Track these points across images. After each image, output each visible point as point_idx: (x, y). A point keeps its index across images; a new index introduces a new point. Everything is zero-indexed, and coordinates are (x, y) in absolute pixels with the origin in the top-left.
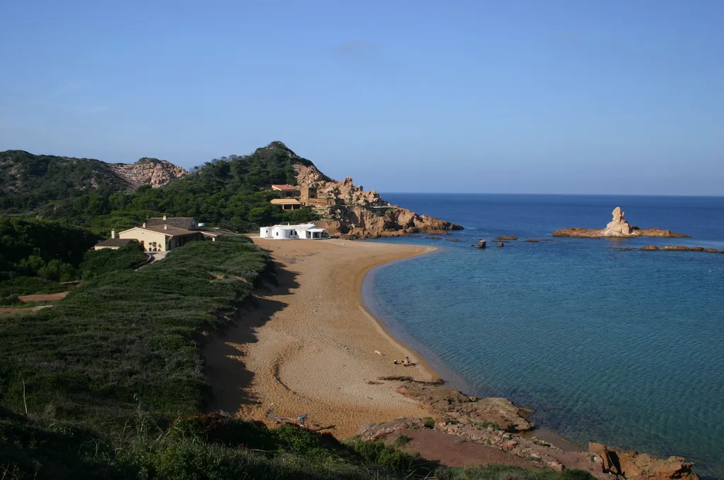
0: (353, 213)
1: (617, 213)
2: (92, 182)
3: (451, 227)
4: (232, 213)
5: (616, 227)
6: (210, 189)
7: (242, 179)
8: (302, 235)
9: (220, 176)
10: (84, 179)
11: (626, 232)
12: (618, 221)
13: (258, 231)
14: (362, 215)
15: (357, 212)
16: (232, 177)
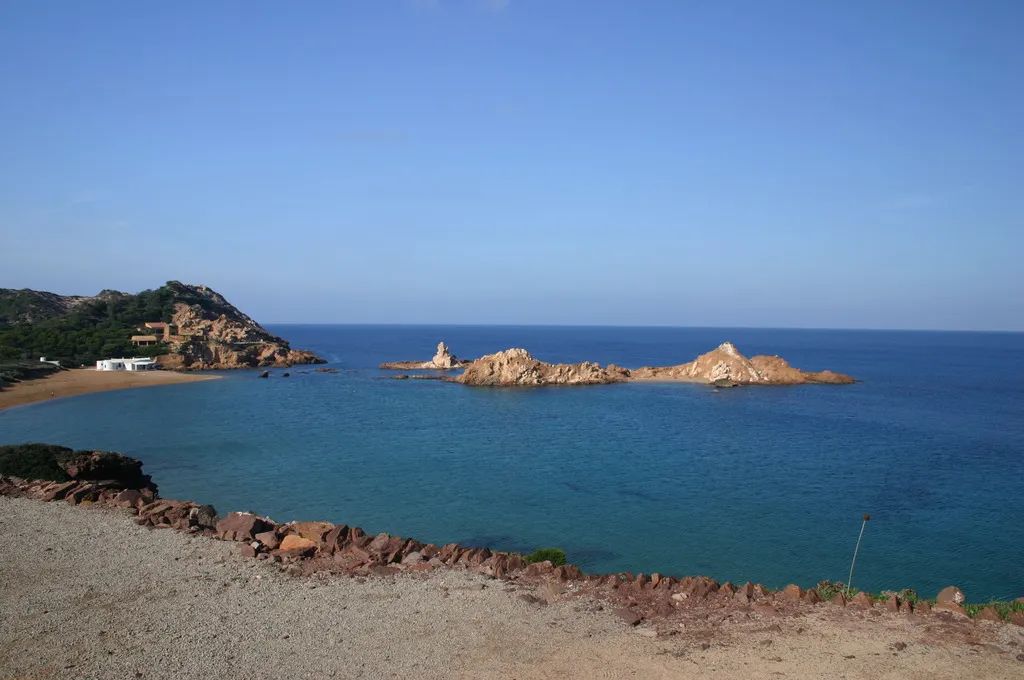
0: (208, 349)
1: (441, 347)
2: (27, 316)
3: (313, 361)
4: (86, 349)
5: (441, 360)
6: (80, 325)
7: (116, 318)
8: (129, 367)
9: (96, 315)
10: (20, 313)
11: (448, 365)
12: (441, 354)
13: (95, 365)
14: (216, 350)
15: (212, 348)
16: (107, 316)
